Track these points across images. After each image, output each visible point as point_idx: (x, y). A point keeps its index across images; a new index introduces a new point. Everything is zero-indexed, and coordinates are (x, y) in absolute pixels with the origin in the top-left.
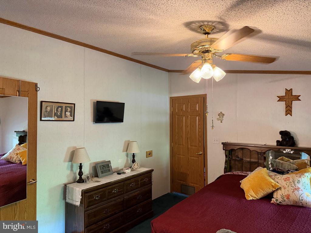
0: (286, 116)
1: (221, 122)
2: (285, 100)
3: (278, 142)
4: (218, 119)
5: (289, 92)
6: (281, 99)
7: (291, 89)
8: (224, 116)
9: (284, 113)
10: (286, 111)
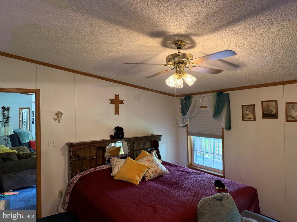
0: (115, 115)
1: (59, 122)
2: (114, 103)
3: (111, 136)
4: (55, 119)
5: (117, 96)
6: (112, 102)
7: (118, 95)
8: (62, 116)
9: (114, 113)
10: (116, 112)
